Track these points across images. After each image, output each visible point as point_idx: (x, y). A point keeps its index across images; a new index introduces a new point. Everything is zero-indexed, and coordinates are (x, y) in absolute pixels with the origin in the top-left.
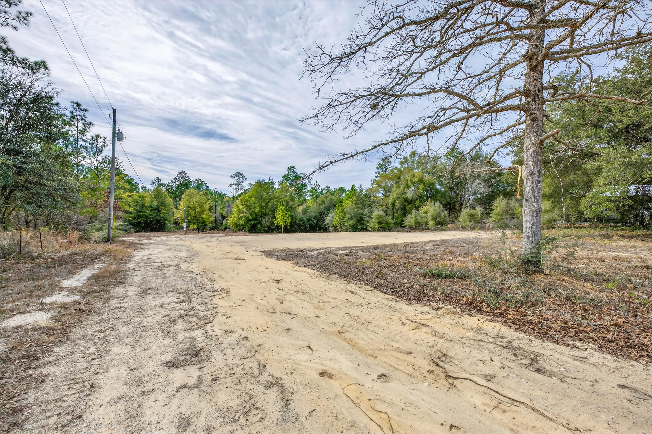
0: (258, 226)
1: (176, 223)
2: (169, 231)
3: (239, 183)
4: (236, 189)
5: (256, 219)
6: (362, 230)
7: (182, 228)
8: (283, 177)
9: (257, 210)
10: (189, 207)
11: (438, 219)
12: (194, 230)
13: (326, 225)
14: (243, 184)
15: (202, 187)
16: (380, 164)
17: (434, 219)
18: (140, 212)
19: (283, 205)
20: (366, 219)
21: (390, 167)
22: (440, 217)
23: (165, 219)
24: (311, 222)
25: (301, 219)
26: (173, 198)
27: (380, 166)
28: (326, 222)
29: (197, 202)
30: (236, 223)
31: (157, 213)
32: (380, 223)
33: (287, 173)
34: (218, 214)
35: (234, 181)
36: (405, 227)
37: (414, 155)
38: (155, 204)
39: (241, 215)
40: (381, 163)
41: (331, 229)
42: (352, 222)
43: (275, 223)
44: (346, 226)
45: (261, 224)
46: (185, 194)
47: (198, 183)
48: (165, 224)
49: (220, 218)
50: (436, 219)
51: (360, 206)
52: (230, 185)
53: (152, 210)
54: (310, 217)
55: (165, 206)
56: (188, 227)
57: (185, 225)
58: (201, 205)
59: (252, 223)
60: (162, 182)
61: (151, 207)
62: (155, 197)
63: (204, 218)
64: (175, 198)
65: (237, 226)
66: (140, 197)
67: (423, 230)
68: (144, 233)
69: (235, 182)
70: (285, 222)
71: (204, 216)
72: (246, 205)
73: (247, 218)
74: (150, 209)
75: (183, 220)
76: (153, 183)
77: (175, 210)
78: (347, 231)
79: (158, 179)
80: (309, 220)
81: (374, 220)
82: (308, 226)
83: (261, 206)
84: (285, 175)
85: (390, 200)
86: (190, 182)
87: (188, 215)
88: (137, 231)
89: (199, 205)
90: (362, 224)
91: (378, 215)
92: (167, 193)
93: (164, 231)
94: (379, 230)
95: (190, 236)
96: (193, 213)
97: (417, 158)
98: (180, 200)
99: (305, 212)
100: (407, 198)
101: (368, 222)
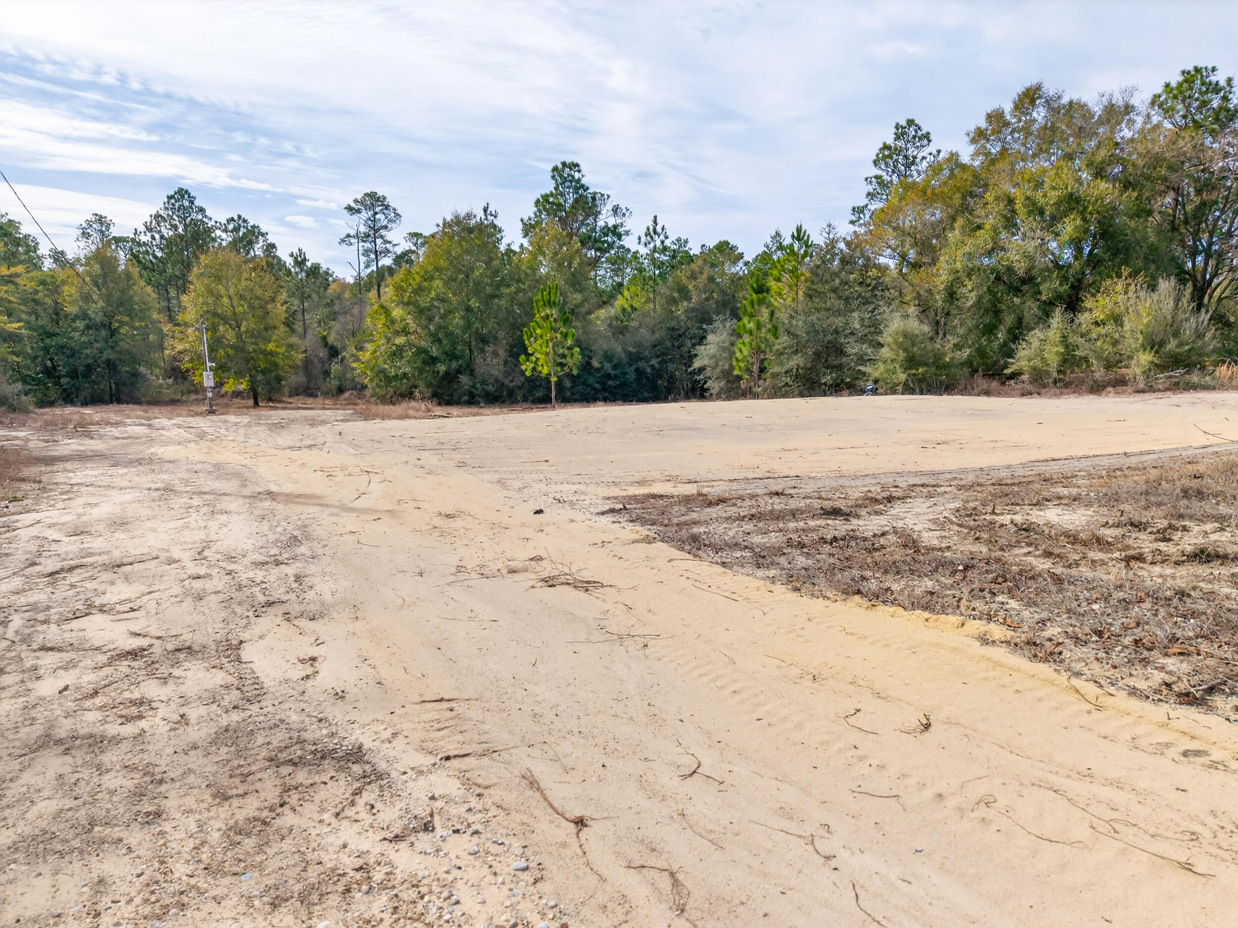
0: (464, 379)
1: (178, 374)
2: (155, 402)
3: (374, 231)
4: (366, 252)
5: (451, 356)
6: (836, 389)
7: (198, 389)
8: (537, 202)
9: (457, 321)
10: (215, 314)
11: (1172, 345)
12: (237, 394)
13: (694, 373)
14: (389, 236)
15: (251, 243)
16: (886, 147)
17: (1154, 344)
18: (51, 335)
19: (550, 304)
20: (853, 349)
21: (925, 155)
22: (1176, 334)
23: (135, 360)
24: (641, 364)
25: (608, 357)
26: (157, 286)
27: (886, 154)
28: (697, 364)
29: (242, 297)
30: (383, 371)
31: (106, 340)
32: (911, 362)
33: (549, 186)
34: (311, 340)
35: (358, 223)
36: (1014, 376)
37: (1033, 102)
38: (97, 307)
39: (400, 340)
40: (890, 141)
41: (714, 385)
42: (796, 361)
43: (527, 367)
44: (775, 376)
45: (472, 373)
46: (195, 270)
47: (236, 229)
48: (135, 375)
49: (323, 353)
50: (1162, 344)
51: (834, 302)
52: (346, 240)
53: (88, 327)
54: (638, 345)
55: (130, 313)
56: (219, 384)
57: (208, 379)
58: (261, 309)
59: (442, 368)
60: (115, 232)
61: (84, 316)
62: (96, 284)
63: (272, 353)
64: (162, 289)
65: (388, 379)
66: (43, 283)
67: (1097, 388)
68: (69, 410)
69: (363, 229)
70: (562, 365)
71: (271, 347)
72: (415, 304)
73: (421, 351)
74: (80, 324)
75: (198, 359)
76: (85, 235)
77: (167, 328)
78: (777, 392)
79: (100, 219)
80: (634, 358)
81: (885, 352)
82: (631, 376)
83: (468, 309)
84: (546, 198)
85: (941, 277)
86: (209, 231)
87: (216, 344)
88: (45, 403)
89: (252, 307)
90: (839, 367)
91: (905, 335)
92: (135, 270)
93: (135, 400)
94: (908, 390)
95: (232, 418)
96: (230, 337)
97: (1040, 114)
98: (183, 290)
99: (619, 329)
100: (1010, 270)
101: (862, 359)
